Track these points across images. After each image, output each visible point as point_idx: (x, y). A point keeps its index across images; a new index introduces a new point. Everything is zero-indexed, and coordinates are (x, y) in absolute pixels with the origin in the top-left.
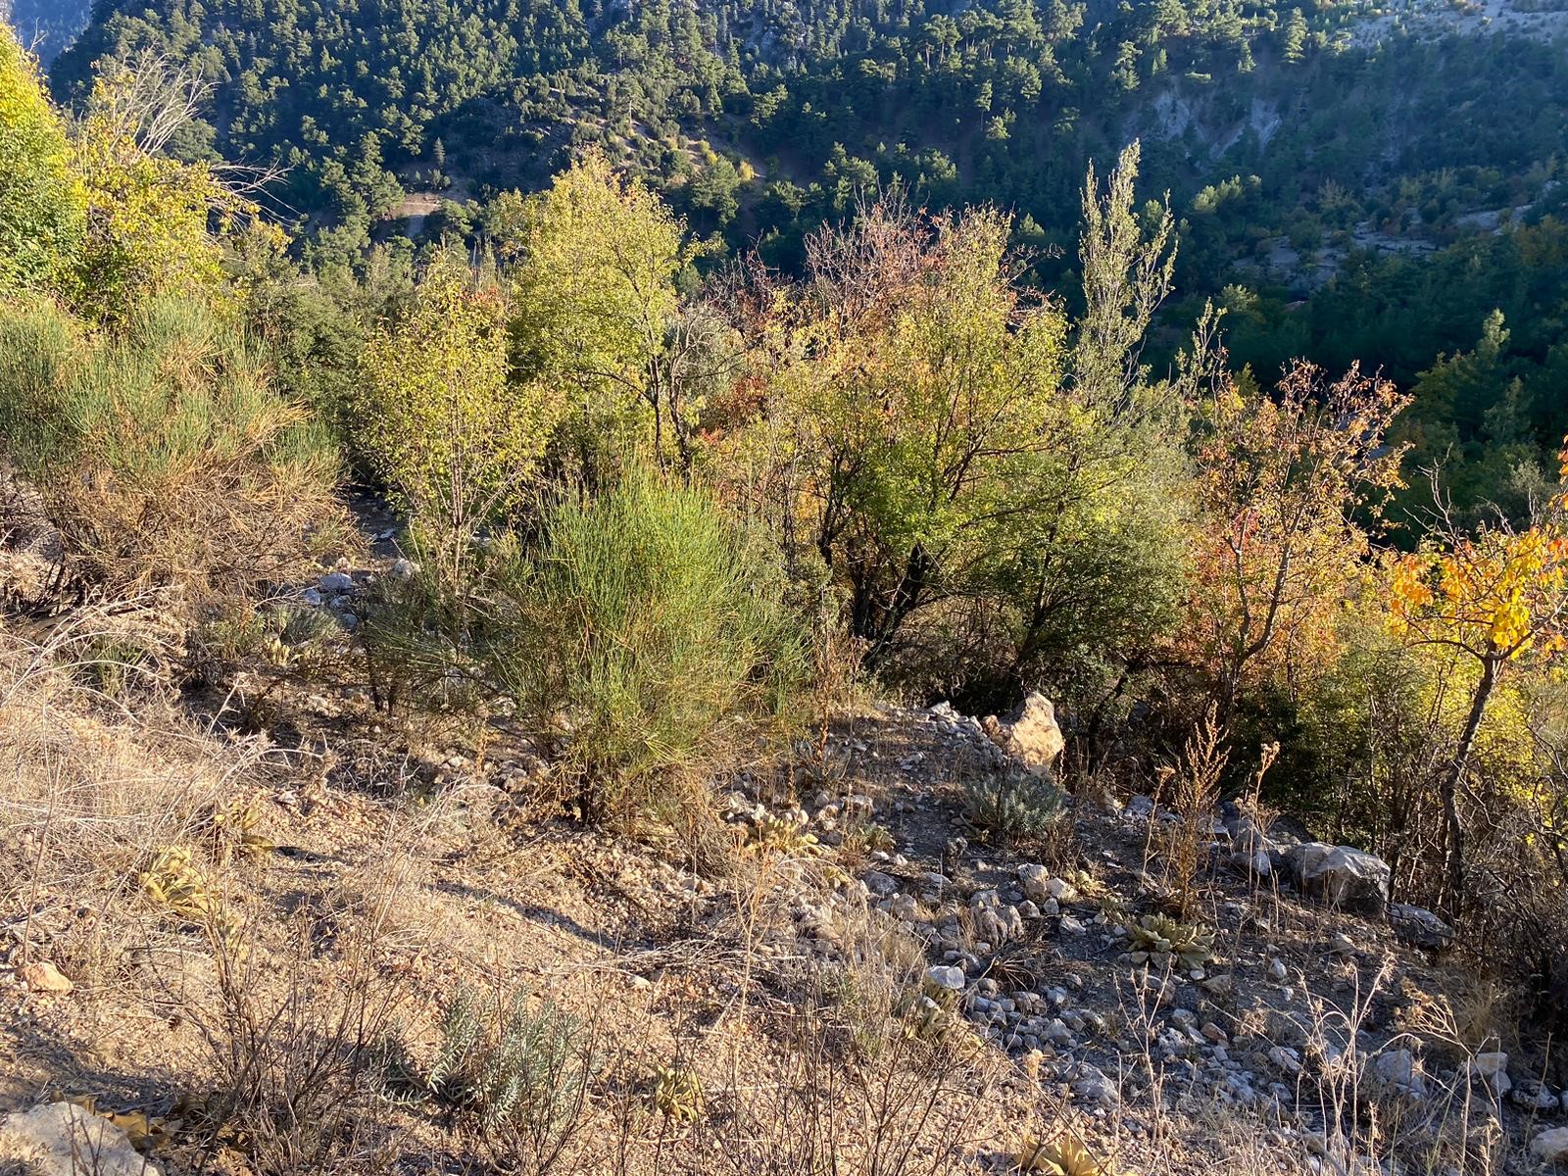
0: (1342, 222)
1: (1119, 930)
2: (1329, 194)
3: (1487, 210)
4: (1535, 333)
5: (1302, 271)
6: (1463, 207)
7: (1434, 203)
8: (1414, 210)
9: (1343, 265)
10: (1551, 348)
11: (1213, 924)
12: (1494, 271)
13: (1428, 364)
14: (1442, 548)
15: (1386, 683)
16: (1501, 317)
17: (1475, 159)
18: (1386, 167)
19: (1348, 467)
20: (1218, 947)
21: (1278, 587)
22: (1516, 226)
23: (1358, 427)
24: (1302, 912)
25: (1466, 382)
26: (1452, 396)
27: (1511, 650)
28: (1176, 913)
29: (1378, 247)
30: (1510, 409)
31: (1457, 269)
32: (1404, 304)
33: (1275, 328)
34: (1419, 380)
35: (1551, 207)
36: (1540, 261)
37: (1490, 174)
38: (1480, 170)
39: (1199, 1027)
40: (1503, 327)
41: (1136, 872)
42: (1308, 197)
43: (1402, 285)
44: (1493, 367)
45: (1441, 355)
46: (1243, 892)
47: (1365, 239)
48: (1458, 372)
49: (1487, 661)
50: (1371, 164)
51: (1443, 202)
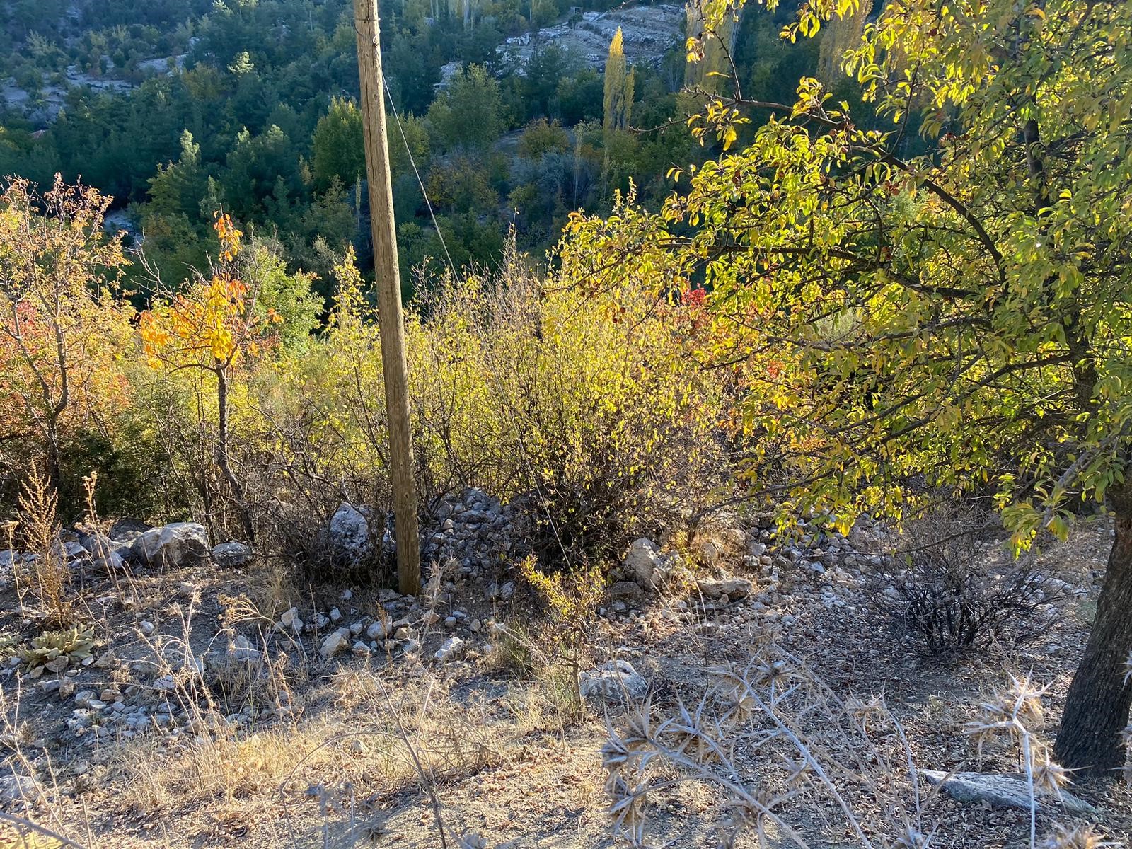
0: (54, 66)
1: (14, 660)
2: (36, 42)
3: (157, 58)
4: (215, 146)
5: (35, 106)
6: (141, 55)
7: (119, 52)
8: (106, 57)
9: (67, 100)
10: (228, 155)
11: (92, 620)
12: (175, 102)
13: (153, 173)
14: (167, 303)
15: (164, 405)
16: (191, 137)
17: (137, 19)
18: (74, 22)
19: (83, 256)
20: (98, 634)
21: (62, 358)
22: (180, 69)
23: (79, 224)
24: (154, 580)
25: (182, 183)
26: (177, 193)
27: (229, 360)
28: (56, 626)
29: (89, 86)
30: (214, 198)
31: (151, 101)
32: (122, 129)
33: (28, 153)
34: (150, 185)
35: (198, 56)
36: (204, 95)
37: (152, 31)
38: (144, 28)
39: (98, 697)
40: (194, 142)
41: (17, 611)
42: (19, 45)
43: (116, 113)
44: (196, 171)
45: (160, 165)
46: (108, 587)
47: (79, 82)
48: (175, 177)
49: (218, 371)
50: (62, 19)
51: (125, 51)
